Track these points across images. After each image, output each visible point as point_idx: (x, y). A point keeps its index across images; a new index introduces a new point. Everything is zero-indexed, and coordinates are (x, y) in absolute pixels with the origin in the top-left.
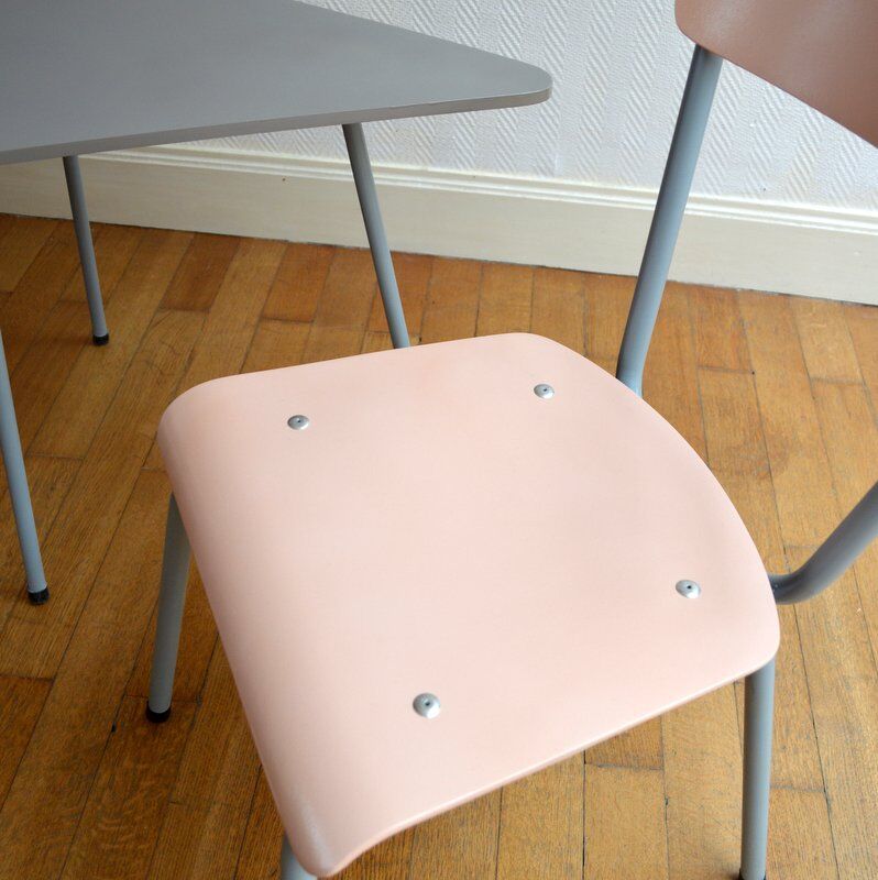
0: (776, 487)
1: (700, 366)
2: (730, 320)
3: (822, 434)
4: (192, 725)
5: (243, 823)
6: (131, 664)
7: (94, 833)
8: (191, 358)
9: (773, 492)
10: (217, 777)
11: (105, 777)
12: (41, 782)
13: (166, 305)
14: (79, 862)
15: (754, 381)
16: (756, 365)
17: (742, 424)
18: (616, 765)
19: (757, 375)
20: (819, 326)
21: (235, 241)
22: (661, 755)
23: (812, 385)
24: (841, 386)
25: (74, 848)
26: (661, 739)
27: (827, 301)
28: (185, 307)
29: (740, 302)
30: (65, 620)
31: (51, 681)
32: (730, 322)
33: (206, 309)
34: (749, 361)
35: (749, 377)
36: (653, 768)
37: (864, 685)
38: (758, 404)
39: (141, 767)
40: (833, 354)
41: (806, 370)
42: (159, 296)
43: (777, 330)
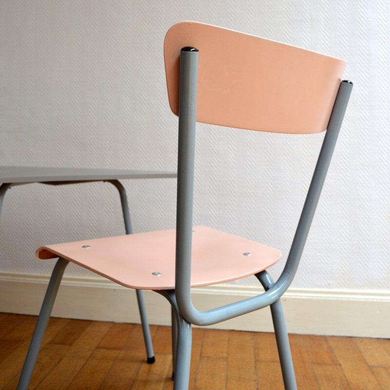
1: (313, 363)
3: (380, 387)
8: (59, 362)
15: (341, 368)
16: (341, 362)
17: (338, 385)
19: (343, 366)
20: (370, 347)
21: (89, 322)
23: (371, 369)
24: (386, 368)
32: (326, 347)
33: (71, 344)
35: (339, 367)
38: (345, 376)
40: (377, 357)
41: (366, 363)
43: (349, 349)
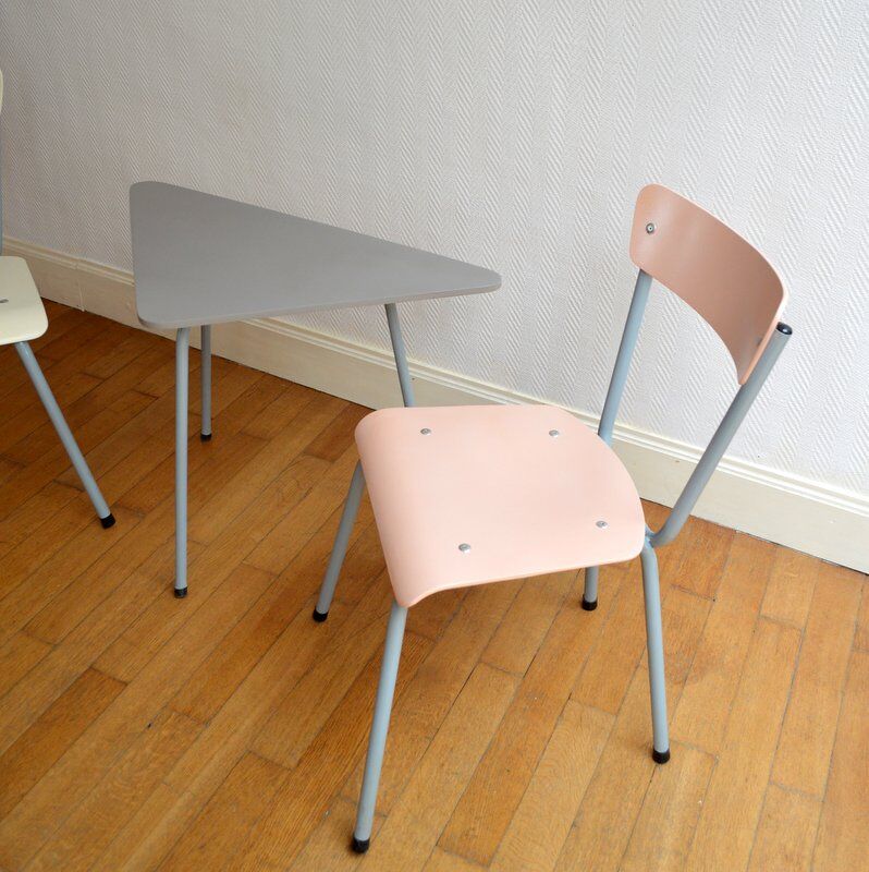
0: (684, 693)
2: (718, 554)
3: (745, 661)
4: (197, 738)
5: (199, 809)
6: (178, 689)
7: (109, 786)
9: (680, 696)
10: (196, 776)
11: (131, 753)
12: (93, 745)
13: (307, 452)
14: (94, 800)
15: (711, 606)
16: (720, 595)
18: (457, 853)
19: (717, 603)
20: (792, 575)
22: (492, 857)
23: (758, 621)
24: (782, 627)
25: (95, 791)
26: (499, 846)
27: (809, 556)
28: (321, 456)
29: (735, 542)
30: (151, 649)
31: (126, 684)
32: (716, 556)
33: (333, 461)
34: (715, 591)
35: (709, 603)
36: (482, 865)
37: (672, 858)
38: (705, 625)
39: (154, 755)
40: (790, 601)
41: (759, 608)
42: (307, 442)
43: (752, 570)
